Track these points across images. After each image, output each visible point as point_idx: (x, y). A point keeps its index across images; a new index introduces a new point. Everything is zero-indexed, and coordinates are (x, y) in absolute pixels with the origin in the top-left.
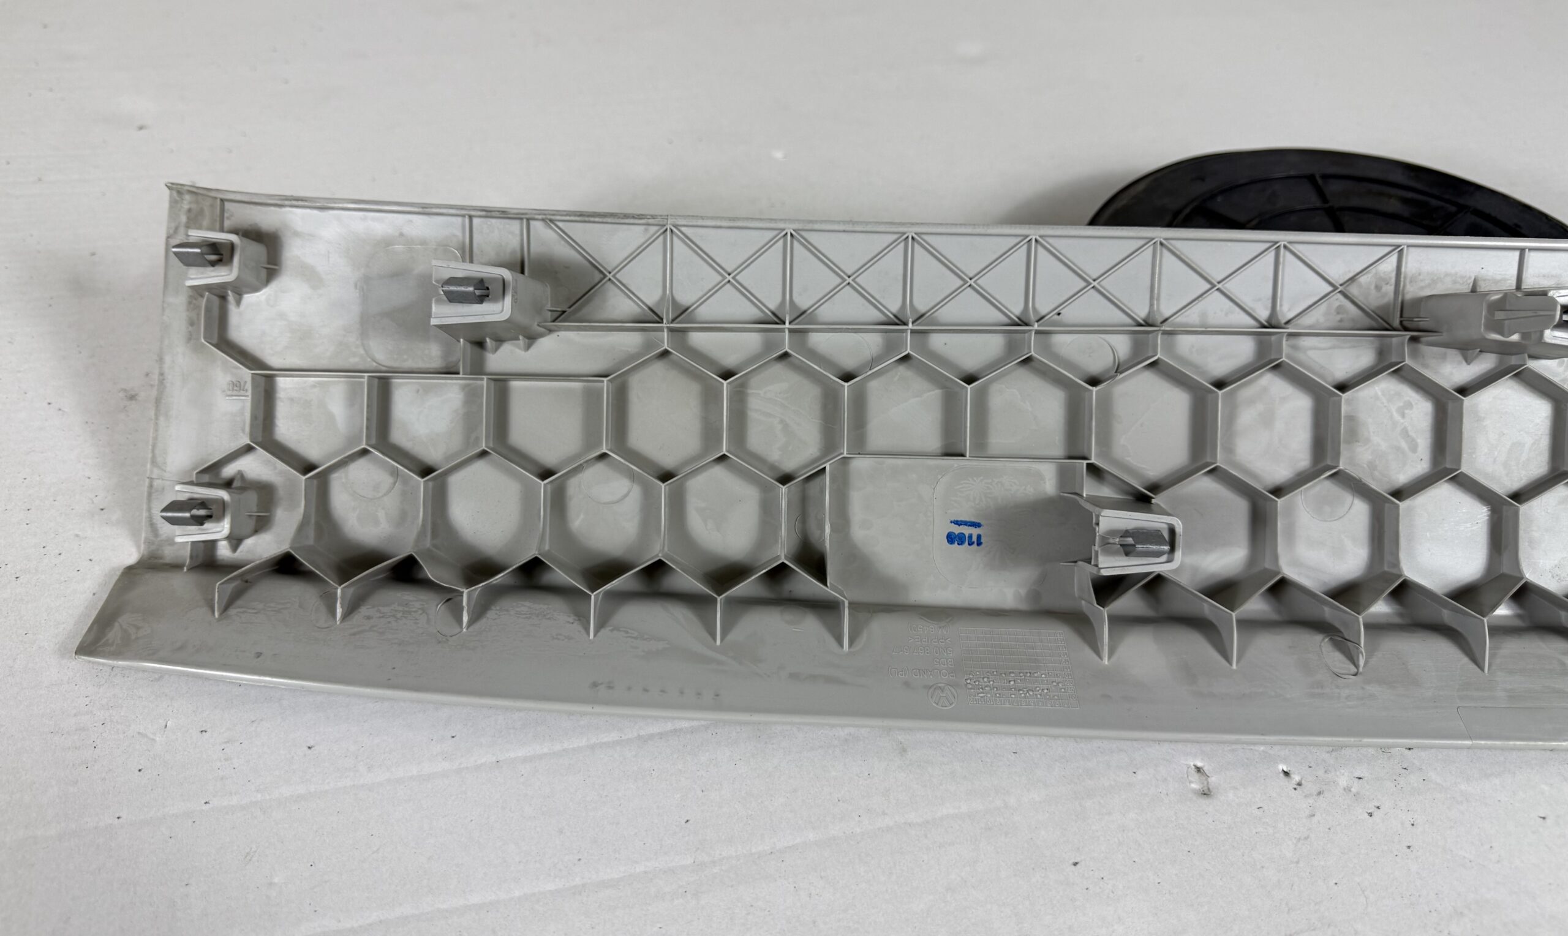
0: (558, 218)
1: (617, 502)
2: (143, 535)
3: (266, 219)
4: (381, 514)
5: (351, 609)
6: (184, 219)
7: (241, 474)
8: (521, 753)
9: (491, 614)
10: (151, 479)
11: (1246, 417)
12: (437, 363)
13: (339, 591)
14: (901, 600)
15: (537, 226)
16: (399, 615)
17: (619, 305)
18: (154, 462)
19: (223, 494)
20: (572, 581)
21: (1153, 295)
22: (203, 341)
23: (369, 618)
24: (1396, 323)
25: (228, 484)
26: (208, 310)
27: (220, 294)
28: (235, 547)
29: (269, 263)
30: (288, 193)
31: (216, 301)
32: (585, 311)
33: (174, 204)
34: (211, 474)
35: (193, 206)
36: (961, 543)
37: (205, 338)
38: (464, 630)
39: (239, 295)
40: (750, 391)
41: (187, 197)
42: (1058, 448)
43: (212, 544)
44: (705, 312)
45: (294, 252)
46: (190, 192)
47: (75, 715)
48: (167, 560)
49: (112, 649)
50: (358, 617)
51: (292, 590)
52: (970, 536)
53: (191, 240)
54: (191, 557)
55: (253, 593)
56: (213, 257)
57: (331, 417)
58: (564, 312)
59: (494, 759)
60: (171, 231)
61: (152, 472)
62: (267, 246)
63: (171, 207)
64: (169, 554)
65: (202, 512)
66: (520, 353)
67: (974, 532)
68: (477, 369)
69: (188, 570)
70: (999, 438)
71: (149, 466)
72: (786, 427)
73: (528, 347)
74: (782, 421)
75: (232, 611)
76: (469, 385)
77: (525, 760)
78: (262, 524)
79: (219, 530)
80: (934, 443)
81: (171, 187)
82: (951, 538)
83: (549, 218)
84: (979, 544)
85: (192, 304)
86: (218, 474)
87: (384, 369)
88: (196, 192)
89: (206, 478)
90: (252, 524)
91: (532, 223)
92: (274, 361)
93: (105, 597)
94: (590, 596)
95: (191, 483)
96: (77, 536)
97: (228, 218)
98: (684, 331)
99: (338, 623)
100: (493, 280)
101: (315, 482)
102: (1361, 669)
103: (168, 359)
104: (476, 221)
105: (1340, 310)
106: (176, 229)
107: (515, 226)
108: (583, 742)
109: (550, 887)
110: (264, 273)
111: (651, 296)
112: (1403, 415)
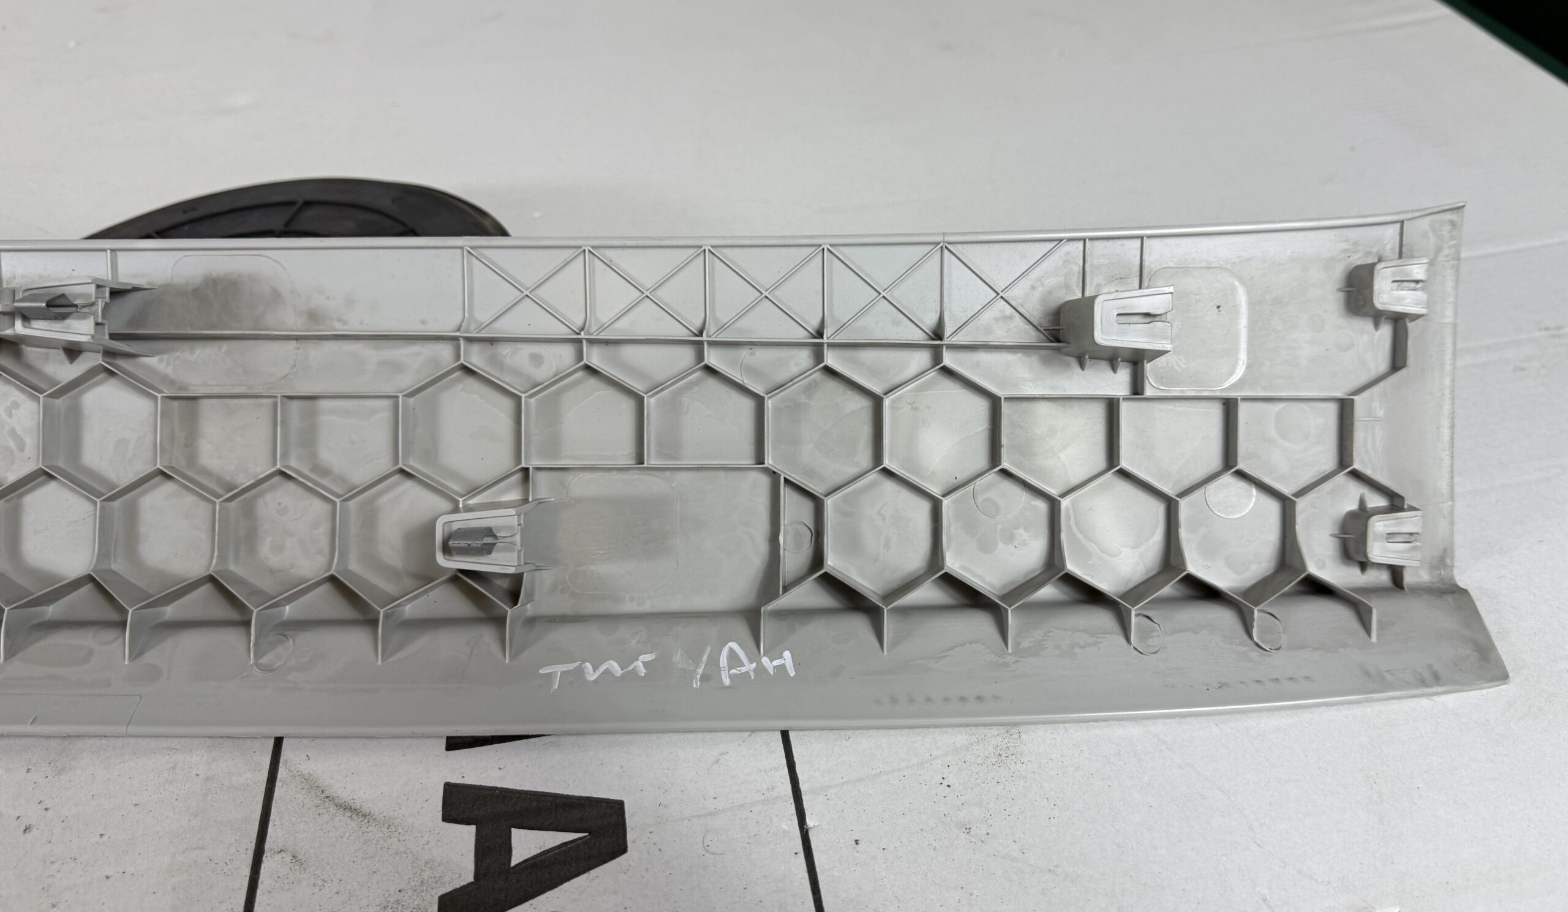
112: (10, 416)
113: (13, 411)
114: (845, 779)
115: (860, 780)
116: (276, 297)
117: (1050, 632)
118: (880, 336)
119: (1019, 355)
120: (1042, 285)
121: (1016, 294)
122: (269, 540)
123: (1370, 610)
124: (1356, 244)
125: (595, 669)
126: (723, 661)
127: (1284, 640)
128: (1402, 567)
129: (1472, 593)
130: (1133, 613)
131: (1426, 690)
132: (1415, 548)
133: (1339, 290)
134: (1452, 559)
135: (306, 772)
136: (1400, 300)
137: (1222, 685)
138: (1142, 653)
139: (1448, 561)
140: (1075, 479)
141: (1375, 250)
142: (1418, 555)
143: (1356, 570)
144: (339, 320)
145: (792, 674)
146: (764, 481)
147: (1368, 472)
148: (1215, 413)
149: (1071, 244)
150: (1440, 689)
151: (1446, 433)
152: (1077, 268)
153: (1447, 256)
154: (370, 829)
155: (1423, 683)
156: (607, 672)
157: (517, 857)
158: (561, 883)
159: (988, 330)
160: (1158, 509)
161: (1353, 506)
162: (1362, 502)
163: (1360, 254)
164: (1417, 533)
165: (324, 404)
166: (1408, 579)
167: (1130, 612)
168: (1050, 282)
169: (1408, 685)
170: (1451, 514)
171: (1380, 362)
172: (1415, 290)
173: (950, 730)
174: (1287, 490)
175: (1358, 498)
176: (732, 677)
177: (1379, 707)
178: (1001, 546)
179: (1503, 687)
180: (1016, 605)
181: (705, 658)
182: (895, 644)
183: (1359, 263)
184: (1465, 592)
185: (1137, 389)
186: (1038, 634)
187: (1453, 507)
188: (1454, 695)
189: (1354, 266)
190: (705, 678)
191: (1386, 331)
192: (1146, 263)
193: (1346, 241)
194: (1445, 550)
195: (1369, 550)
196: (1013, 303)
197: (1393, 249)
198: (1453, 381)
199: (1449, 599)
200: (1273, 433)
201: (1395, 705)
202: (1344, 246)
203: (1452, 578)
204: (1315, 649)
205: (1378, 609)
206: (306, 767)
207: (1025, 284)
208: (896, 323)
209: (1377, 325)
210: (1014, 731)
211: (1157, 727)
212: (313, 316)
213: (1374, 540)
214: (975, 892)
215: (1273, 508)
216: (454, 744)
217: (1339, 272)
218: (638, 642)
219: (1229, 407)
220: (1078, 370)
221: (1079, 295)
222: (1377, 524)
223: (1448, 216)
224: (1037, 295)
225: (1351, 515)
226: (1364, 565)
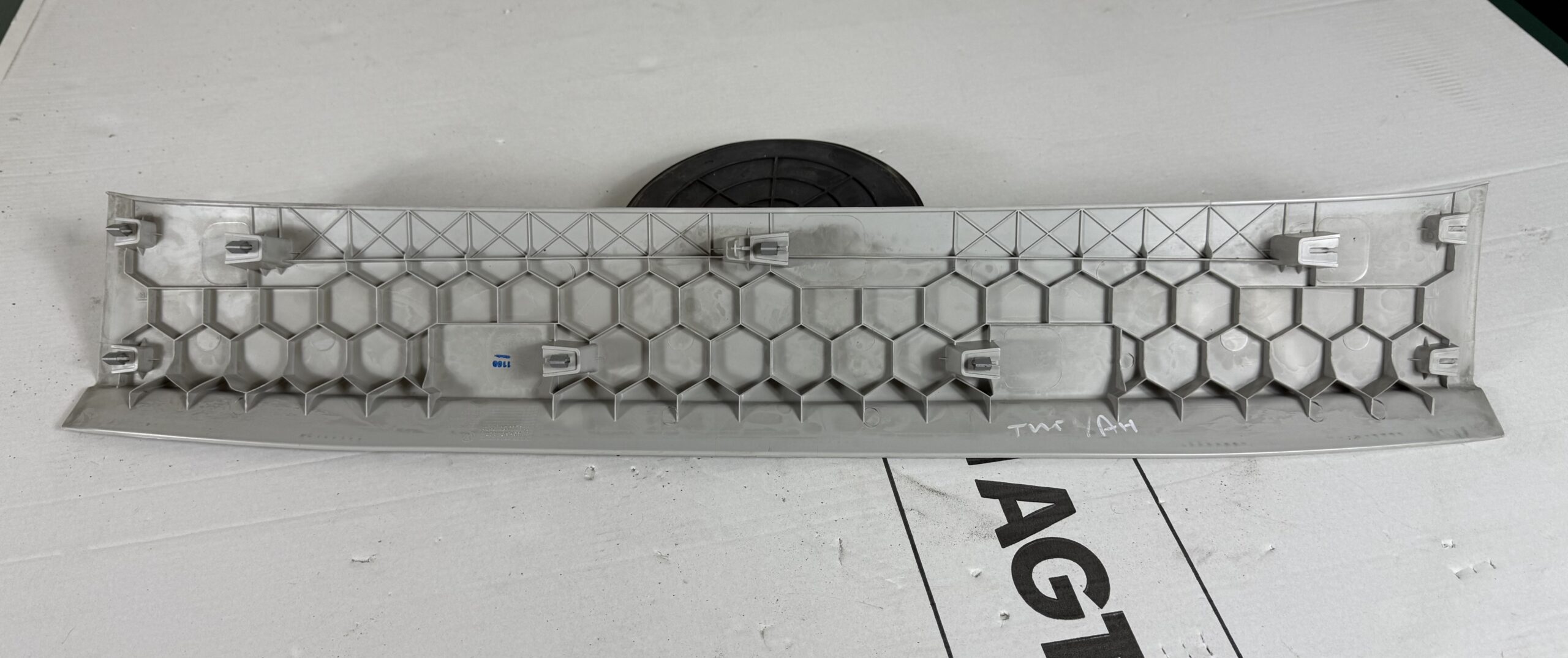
0: (294, 207)
1: (327, 350)
2: (98, 372)
3: (156, 210)
4: (213, 358)
5: (194, 403)
6: (116, 210)
7: (146, 340)
8: (268, 467)
9: (260, 405)
10: (102, 343)
11: (639, 300)
12: (239, 281)
13: (187, 394)
14: (470, 395)
15: (285, 211)
16: (216, 405)
17: (327, 250)
18: (103, 335)
19: (134, 349)
20: (297, 388)
21: (591, 242)
22: (125, 273)
23: (202, 407)
24: (710, 252)
25: (139, 345)
26: (127, 257)
27: (134, 248)
28: (143, 377)
29: (157, 233)
30: (165, 197)
31: (132, 252)
32: (310, 254)
33: (111, 202)
34: (130, 339)
35: (120, 203)
36: (500, 366)
37: (126, 271)
38: (246, 412)
39: (143, 249)
40: (393, 292)
41: (117, 199)
42: (548, 318)
43: (131, 374)
44: (369, 252)
45: (170, 227)
46: (118, 196)
47: (62, 454)
48: (110, 384)
49: (80, 424)
50: (197, 407)
51: (168, 395)
52: (504, 363)
53: (117, 223)
54: (120, 381)
55: (150, 396)
56: (129, 231)
57: (188, 310)
58: (299, 254)
59: (255, 470)
60: (110, 216)
61: (102, 340)
62: (157, 225)
63: (109, 204)
64: (111, 381)
65: (125, 359)
66: (278, 275)
67: (507, 360)
68: (258, 284)
69: (119, 387)
70: (518, 312)
71: (101, 336)
72: (411, 309)
73: (281, 272)
74: (410, 307)
75: (138, 406)
76: (254, 292)
77: (270, 470)
78: (156, 364)
79: (134, 367)
80: (486, 316)
81: (109, 193)
82: (495, 364)
83: (291, 207)
84: (509, 366)
85: (120, 254)
86: (134, 340)
87: (213, 285)
88: (122, 197)
89: (128, 342)
90: (151, 364)
91: (283, 210)
92: (162, 282)
93: (77, 401)
94: (304, 395)
95: (120, 345)
96: (66, 373)
97: (137, 210)
98: (359, 262)
99: (187, 409)
100: (254, 241)
101: (181, 343)
102: (677, 421)
103: (109, 282)
104: (256, 209)
105: (682, 245)
106: (112, 216)
107: (275, 212)
108: (298, 463)
109: (269, 520)
110: (155, 238)
111: (343, 245)
112: (717, 297)
113: (719, 295)
114: (1173, 482)
115: (1180, 482)
116: (856, 236)
117: (1266, 411)
118: (1173, 255)
119: (1248, 264)
120: (1262, 227)
121: (1247, 232)
122: (853, 361)
123: (1431, 399)
124: (1428, 204)
125: (1035, 427)
126: (1099, 424)
127: (1386, 414)
128: (1446, 377)
129: (1482, 388)
130: (1311, 401)
131: (1461, 440)
132: (1455, 367)
133: (1418, 229)
134: (1473, 371)
135: (906, 475)
136: (1453, 237)
137: (1356, 437)
138: (1314, 421)
139: (1470, 373)
140: (1276, 329)
141: (1439, 207)
142: (1456, 370)
143: (1421, 378)
144: (888, 249)
145: (1136, 431)
146: (1107, 332)
147: (1429, 326)
148: (1350, 295)
149: (1278, 205)
150: (1468, 439)
151: (1472, 304)
152: (1281, 218)
153: (1477, 209)
154: (949, 500)
155: (1459, 436)
156: (1041, 429)
157: (1025, 514)
158: (1050, 525)
159: (1232, 251)
160: (1318, 346)
161: (1421, 344)
162: (1425, 341)
163: (1430, 210)
164: (1456, 359)
165: (881, 292)
166: (1449, 382)
167: (1309, 400)
168: (1266, 226)
169: (1451, 437)
170: (1473, 347)
171: (1438, 267)
172: (1460, 231)
173: (1219, 459)
174: (1386, 335)
175: (1423, 340)
176: (1106, 432)
177: (1435, 448)
178: (1235, 366)
179: (1501, 439)
180: (1251, 397)
181: (1089, 422)
182: (1186, 417)
183: (1429, 215)
184: (1479, 389)
185: (1310, 283)
186: (1260, 412)
187: (1474, 343)
188: (1474, 443)
189: (1427, 216)
190: (1092, 432)
191: (1442, 251)
192: (1317, 216)
193: (1424, 203)
194: (1469, 367)
195: (1430, 367)
196: (1246, 237)
197: (1448, 207)
198: (1477, 276)
199: (1472, 393)
200: (1380, 306)
201: (1444, 447)
202: (1422, 206)
203: (1472, 382)
204: (1402, 419)
205: (1436, 398)
206: (905, 472)
207: (1252, 226)
208: (1182, 248)
209: (1437, 248)
210: (1252, 459)
211: (1325, 458)
212: (875, 246)
213: (1433, 362)
214: (1249, 531)
215: (1378, 345)
216: (972, 462)
217: (1419, 219)
218: (1052, 414)
219: (1358, 293)
220: (1278, 272)
221: (1280, 233)
222: (1435, 354)
223: (1479, 188)
224: (1258, 233)
225: (1419, 348)
226: (1425, 376)
